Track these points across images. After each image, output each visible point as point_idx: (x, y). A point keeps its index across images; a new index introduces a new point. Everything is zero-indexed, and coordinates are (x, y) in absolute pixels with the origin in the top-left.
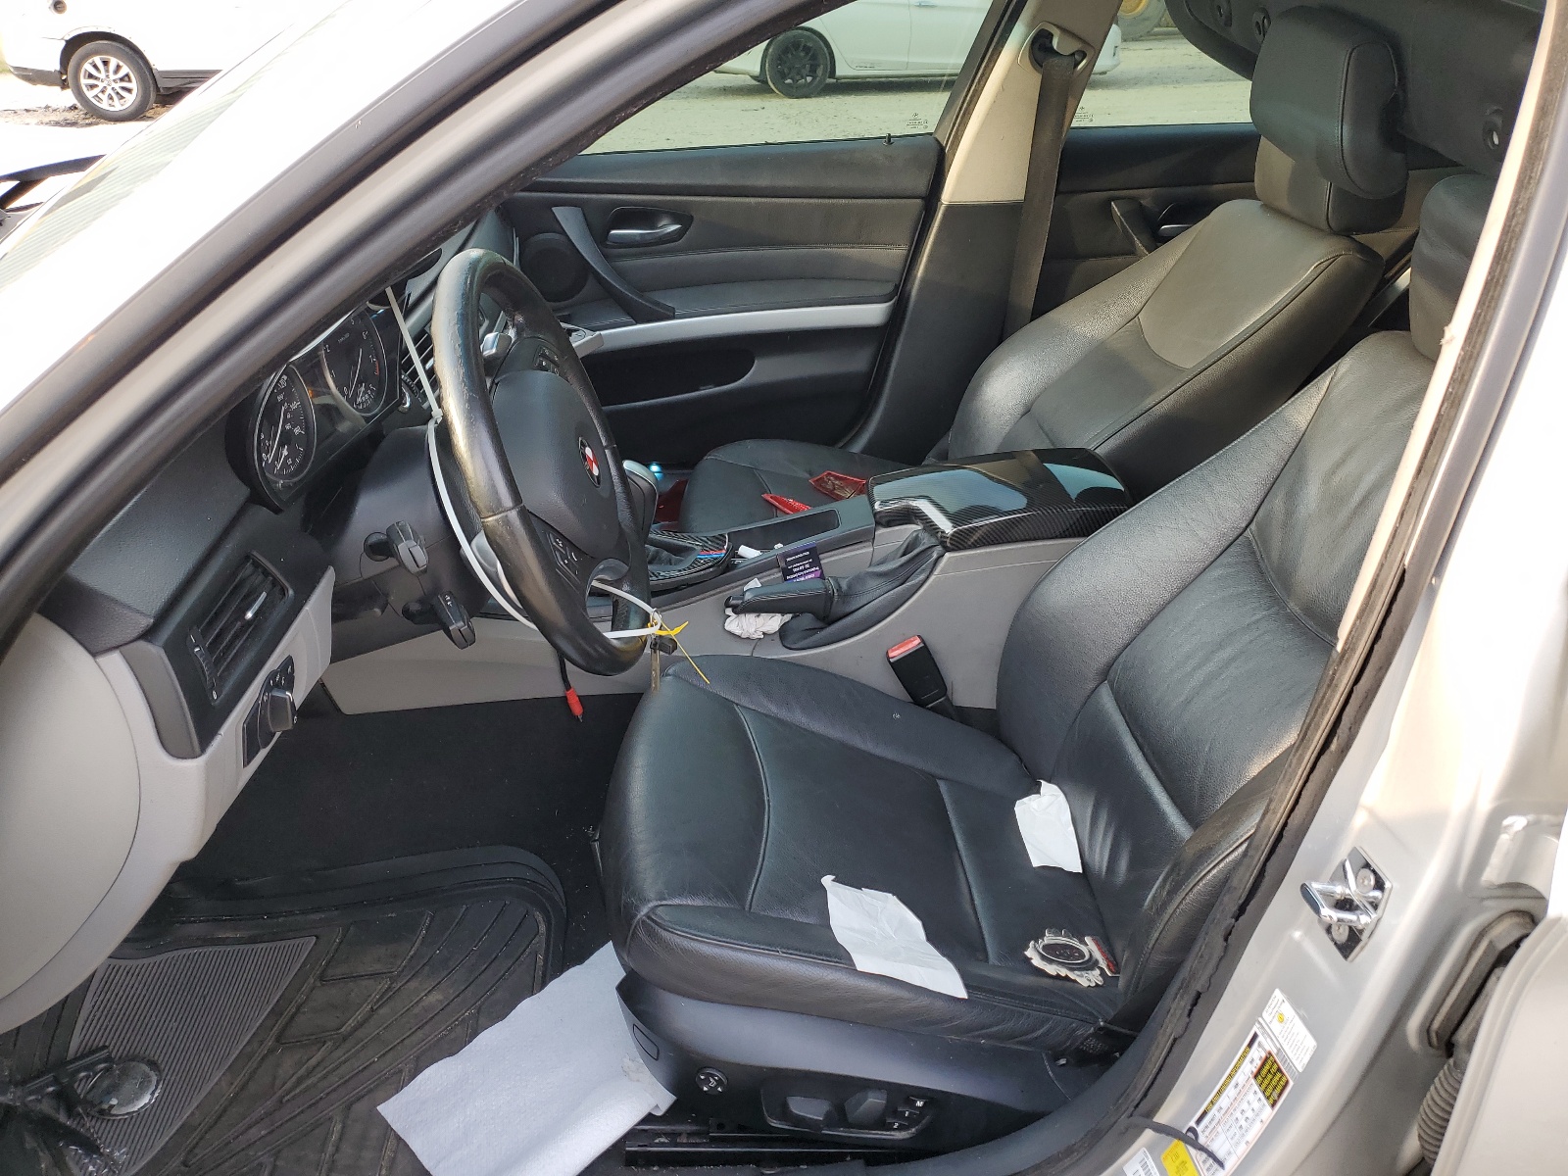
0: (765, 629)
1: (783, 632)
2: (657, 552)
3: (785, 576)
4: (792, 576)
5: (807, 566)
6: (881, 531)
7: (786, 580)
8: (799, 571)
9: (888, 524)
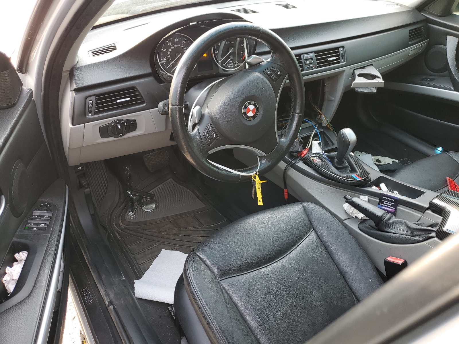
0: (357, 216)
1: (363, 221)
2: (347, 167)
3: (379, 202)
4: (382, 205)
5: (391, 205)
6: (429, 212)
7: (379, 204)
8: (386, 205)
9: (433, 211)
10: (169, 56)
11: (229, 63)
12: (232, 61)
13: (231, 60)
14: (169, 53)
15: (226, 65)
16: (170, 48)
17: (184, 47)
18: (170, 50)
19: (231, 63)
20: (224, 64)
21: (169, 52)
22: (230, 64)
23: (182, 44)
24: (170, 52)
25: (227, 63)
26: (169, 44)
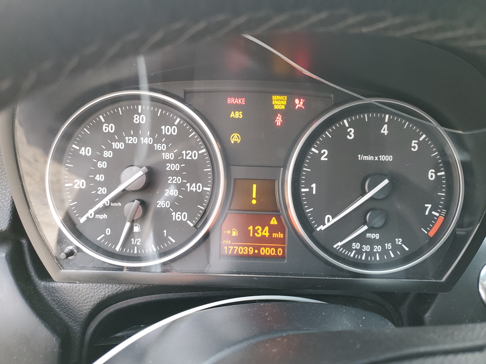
10: (100, 178)
11: (361, 239)
12: (377, 236)
13: (371, 229)
14: (102, 165)
15: (348, 246)
16: (109, 148)
17: (168, 150)
18: (108, 154)
19: (372, 242)
20: (340, 244)
21: (102, 159)
22: (367, 248)
23: (161, 136)
24: (107, 159)
25: (355, 240)
26: (109, 128)
